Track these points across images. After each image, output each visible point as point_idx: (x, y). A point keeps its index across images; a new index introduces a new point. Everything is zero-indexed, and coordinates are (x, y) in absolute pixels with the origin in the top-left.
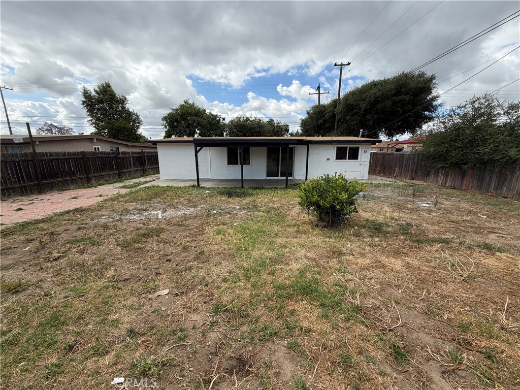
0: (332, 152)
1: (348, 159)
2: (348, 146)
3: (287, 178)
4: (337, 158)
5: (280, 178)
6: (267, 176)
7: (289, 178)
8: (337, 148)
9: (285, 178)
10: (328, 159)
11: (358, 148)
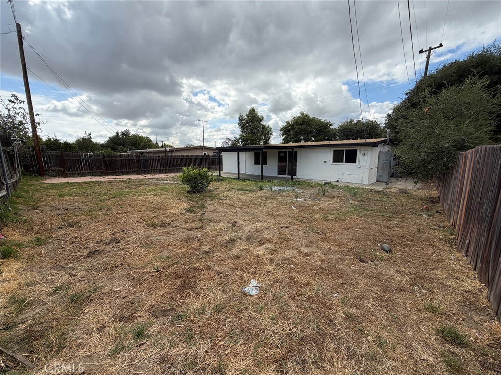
0: (329, 155)
1: (345, 162)
2: (345, 149)
3: (292, 177)
4: (334, 161)
5: (287, 176)
6: (279, 174)
7: (294, 177)
8: (334, 151)
9: (290, 177)
10: (325, 162)
11: (356, 151)
